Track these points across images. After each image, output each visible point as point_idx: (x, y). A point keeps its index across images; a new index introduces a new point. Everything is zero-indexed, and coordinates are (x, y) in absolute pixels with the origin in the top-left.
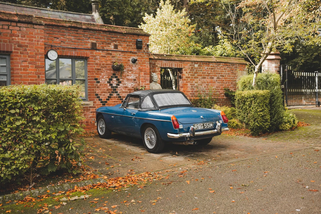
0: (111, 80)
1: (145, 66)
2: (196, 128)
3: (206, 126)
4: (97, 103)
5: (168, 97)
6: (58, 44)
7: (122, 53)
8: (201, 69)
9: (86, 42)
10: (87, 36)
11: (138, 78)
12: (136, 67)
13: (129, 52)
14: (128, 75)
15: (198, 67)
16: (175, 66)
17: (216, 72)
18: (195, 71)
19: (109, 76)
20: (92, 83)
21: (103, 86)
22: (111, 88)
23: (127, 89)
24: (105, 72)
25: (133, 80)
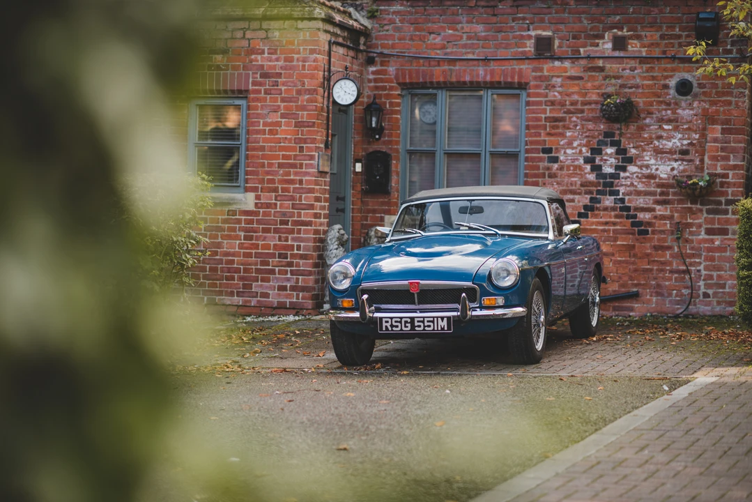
0: (597, 151)
1: (730, 103)
6: (438, 52)
7: (640, 63)
9: (522, 37)
10: (524, 19)
11: (700, 146)
12: (692, 109)
13: (667, 58)
14: (659, 138)
19: (590, 139)
20: (534, 164)
21: (571, 172)
22: (597, 179)
23: (652, 181)
24: (578, 128)
25: (677, 153)
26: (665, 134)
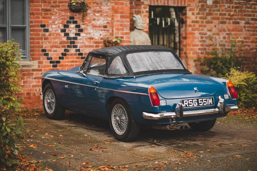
0: (66, 26)
1: (123, 4)
2: (186, 105)
3: (202, 102)
4: (44, 64)
5: (148, 58)
8: (218, 8)
11: (111, 24)
12: (108, 6)
14: (94, 20)
15: (213, 5)
16: (174, 3)
17: (244, 13)
18: (207, 11)
19: (63, 20)
20: (37, 33)
21: (55, 37)
22: (67, 40)
23: (92, 41)
24: (57, 14)
25: (102, 27)
26: (96, 18)
